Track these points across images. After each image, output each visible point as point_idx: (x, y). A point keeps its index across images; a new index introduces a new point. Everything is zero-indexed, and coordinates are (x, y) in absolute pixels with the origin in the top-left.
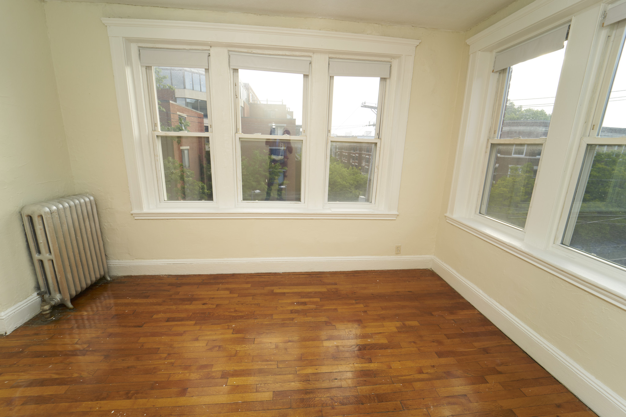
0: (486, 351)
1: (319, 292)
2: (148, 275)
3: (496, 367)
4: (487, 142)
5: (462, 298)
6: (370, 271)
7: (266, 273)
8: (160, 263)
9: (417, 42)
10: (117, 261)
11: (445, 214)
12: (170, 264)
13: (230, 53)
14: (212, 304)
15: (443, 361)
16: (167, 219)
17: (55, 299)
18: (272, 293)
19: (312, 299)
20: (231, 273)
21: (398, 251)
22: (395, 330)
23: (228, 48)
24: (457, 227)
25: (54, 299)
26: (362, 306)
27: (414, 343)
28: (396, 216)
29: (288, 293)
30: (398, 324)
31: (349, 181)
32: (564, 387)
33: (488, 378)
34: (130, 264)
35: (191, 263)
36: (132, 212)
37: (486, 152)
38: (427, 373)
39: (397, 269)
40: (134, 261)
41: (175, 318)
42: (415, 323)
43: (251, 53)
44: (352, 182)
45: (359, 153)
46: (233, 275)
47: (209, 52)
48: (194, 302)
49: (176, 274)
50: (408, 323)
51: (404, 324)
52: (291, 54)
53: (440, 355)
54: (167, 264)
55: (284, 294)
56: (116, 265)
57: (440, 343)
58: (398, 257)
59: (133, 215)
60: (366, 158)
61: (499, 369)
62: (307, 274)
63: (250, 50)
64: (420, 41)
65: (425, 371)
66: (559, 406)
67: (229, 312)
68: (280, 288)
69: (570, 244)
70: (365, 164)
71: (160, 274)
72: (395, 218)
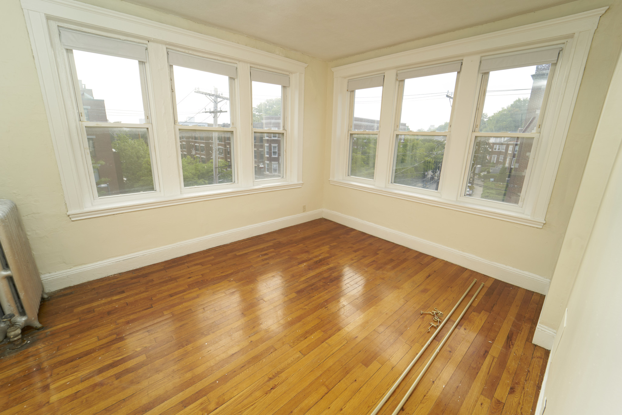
0: (371, 244)
1: (269, 246)
2: (93, 281)
3: (379, 248)
4: (348, 133)
5: (347, 227)
6: (289, 227)
7: (216, 247)
8: (107, 263)
9: (306, 65)
10: (48, 275)
11: (329, 180)
12: (120, 261)
13: (169, 50)
14: (197, 276)
15: (358, 253)
16: (113, 215)
17: (18, 322)
18: (236, 256)
19: (269, 251)
20: (185, 255)
21: (304, 209)
22: (328, 249)
23: (167, 46)
24: (338, 186)
25: (16, 323)
26: (302, 245)
27: (341, 251)
28: (302, 184)
29: (249, 252)
30: (328, 246)
31: (191, 171)
32: (403, 246)
33: (378, 252)
34: (68, 274)
35: (143, 255)
36: (68, 213)
37: (348, 139)
38: (355, 259)
39: (305, 222)
40: (71, 269)
41: (176, 292)
42: (335, 244)
43: (188, 53)
44: (194, 171)
45: (186, 141)
46: (188, 256)
47: (146, 46)
48: (178, 280)
49: (127, 271)
50: (332, 245)
51: (330, 246)
52: (222, 60)
53: (355, 251)
54: (116, 262)
55: (246, 254)
56: (47, 279)
57: (352, 247)
58: (305, 213)
59: (70, 216)
60: (201, 146)
61: (380, 248)
62: (249, 239)
63: (187, 51)
64: (308, 65)
65: (354, 259)
66: (404, 252)
67: (218, 275)
68: (239, 252)
69: (394, 181)
70: (196, 153)
71: (109, 275)
72: (301, 186)
